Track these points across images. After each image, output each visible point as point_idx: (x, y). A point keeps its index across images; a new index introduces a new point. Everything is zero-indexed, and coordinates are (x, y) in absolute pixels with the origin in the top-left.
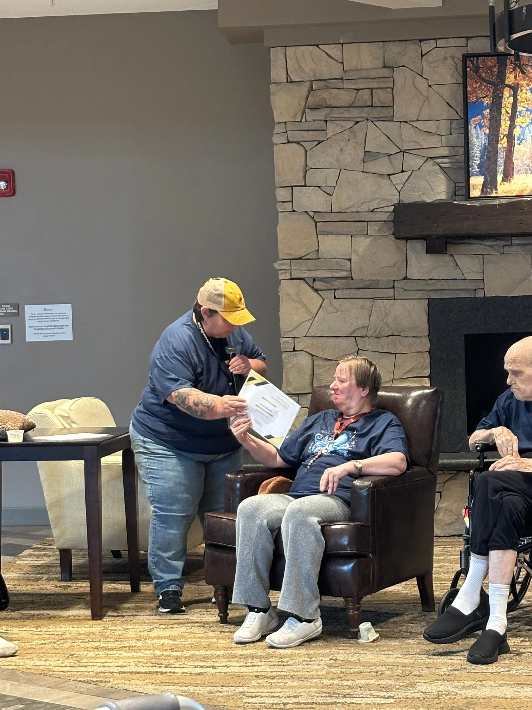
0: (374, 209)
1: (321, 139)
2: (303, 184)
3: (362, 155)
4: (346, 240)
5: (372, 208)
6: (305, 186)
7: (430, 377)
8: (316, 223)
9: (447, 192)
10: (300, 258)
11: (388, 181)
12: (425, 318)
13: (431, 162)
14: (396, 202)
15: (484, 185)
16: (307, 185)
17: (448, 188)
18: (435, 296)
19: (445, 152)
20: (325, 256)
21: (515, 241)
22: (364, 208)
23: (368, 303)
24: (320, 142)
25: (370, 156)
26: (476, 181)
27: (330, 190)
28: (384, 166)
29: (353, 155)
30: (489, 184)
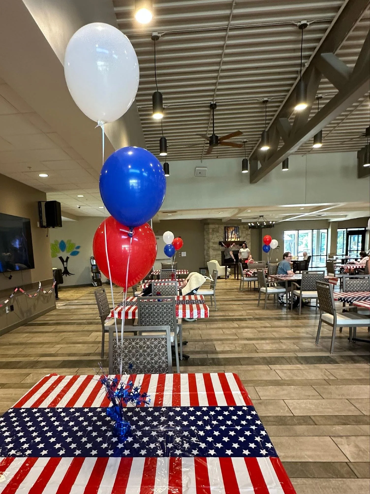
4: (215, 245)
8: (213, 243)
10: (212, 247)
11: (218, 239)
13: (222, 237)
14: (219, 241)
20: (214, 247)
22: (217, 242)
23: (217, 251)
24: (213, 235)
25: (217, 236)
26: (227, 239)
27: (214, 240)
28: (218, 237)
29: (216, 236)
30: (228, 240)
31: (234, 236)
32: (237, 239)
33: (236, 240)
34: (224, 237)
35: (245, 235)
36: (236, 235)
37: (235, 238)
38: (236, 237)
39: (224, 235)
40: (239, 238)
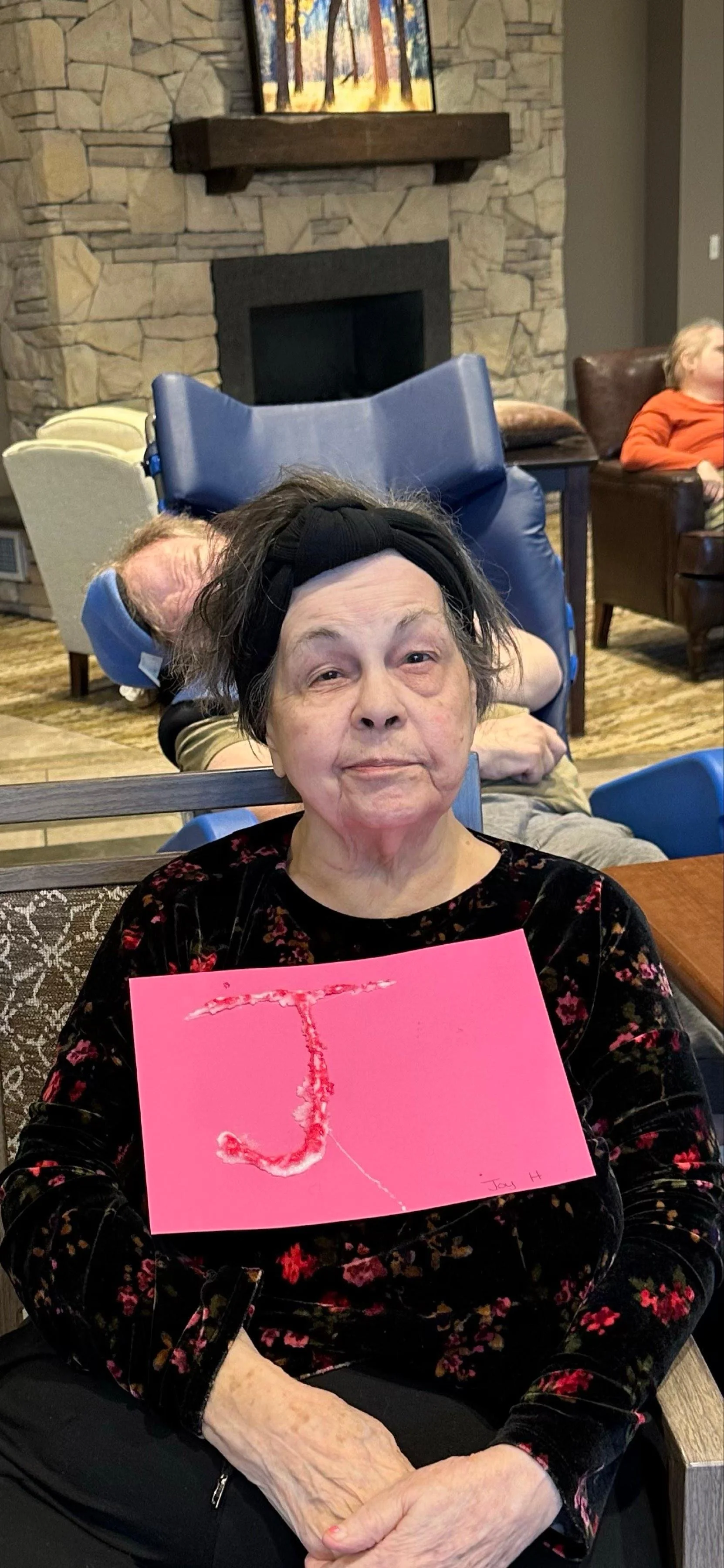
0: (149, 127)
1: (82, 14)
2: (64, 85)
3: (130, 43)
4: (120, 173)
5: (146, 125)
6: (67, 88)
7: (219, 369)
8: (87, 147)
9: (225, 106)
10: (70, 202)
11: (159, 85)
12: (210, 287)
13: (203, 60)
14: (170, 117)
15: (279, 95)
16: (71, 86)
17: (225, 101)
18: (221, 255)
19: (219, 45)
20: (102, 198)
21: (292, 177)
22: (137, 125)
23: (149, 267)
24: (80, 19)
25: (139, 45)
26: (270, 89)
27: (97, 96)
28: (154, 63)
29: (121, 44)
30: (283, 95)
31: (365, 44)
32: (406, 89)
33: (393, 104)
34: (241, 57)
35: (498, 40)
36: (388, 23)
37: (382, 79)
38: (392, 53)
39: (233, 25)
40: (430, 71)
